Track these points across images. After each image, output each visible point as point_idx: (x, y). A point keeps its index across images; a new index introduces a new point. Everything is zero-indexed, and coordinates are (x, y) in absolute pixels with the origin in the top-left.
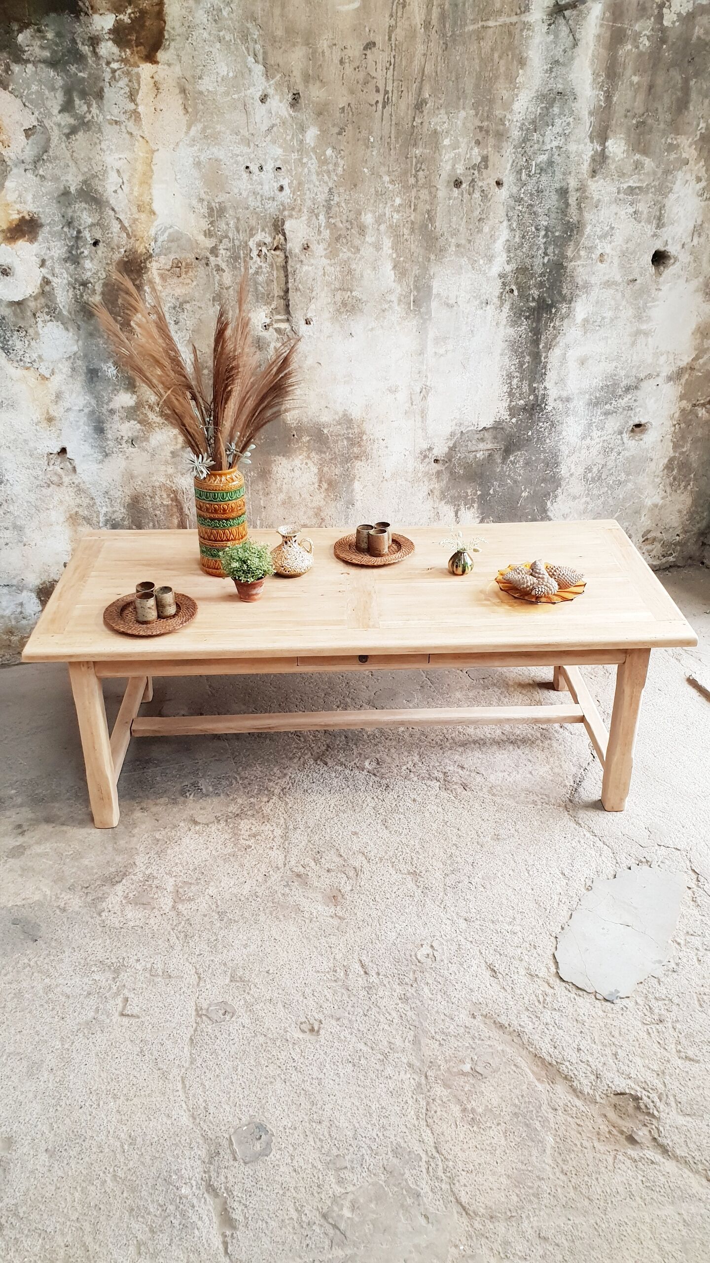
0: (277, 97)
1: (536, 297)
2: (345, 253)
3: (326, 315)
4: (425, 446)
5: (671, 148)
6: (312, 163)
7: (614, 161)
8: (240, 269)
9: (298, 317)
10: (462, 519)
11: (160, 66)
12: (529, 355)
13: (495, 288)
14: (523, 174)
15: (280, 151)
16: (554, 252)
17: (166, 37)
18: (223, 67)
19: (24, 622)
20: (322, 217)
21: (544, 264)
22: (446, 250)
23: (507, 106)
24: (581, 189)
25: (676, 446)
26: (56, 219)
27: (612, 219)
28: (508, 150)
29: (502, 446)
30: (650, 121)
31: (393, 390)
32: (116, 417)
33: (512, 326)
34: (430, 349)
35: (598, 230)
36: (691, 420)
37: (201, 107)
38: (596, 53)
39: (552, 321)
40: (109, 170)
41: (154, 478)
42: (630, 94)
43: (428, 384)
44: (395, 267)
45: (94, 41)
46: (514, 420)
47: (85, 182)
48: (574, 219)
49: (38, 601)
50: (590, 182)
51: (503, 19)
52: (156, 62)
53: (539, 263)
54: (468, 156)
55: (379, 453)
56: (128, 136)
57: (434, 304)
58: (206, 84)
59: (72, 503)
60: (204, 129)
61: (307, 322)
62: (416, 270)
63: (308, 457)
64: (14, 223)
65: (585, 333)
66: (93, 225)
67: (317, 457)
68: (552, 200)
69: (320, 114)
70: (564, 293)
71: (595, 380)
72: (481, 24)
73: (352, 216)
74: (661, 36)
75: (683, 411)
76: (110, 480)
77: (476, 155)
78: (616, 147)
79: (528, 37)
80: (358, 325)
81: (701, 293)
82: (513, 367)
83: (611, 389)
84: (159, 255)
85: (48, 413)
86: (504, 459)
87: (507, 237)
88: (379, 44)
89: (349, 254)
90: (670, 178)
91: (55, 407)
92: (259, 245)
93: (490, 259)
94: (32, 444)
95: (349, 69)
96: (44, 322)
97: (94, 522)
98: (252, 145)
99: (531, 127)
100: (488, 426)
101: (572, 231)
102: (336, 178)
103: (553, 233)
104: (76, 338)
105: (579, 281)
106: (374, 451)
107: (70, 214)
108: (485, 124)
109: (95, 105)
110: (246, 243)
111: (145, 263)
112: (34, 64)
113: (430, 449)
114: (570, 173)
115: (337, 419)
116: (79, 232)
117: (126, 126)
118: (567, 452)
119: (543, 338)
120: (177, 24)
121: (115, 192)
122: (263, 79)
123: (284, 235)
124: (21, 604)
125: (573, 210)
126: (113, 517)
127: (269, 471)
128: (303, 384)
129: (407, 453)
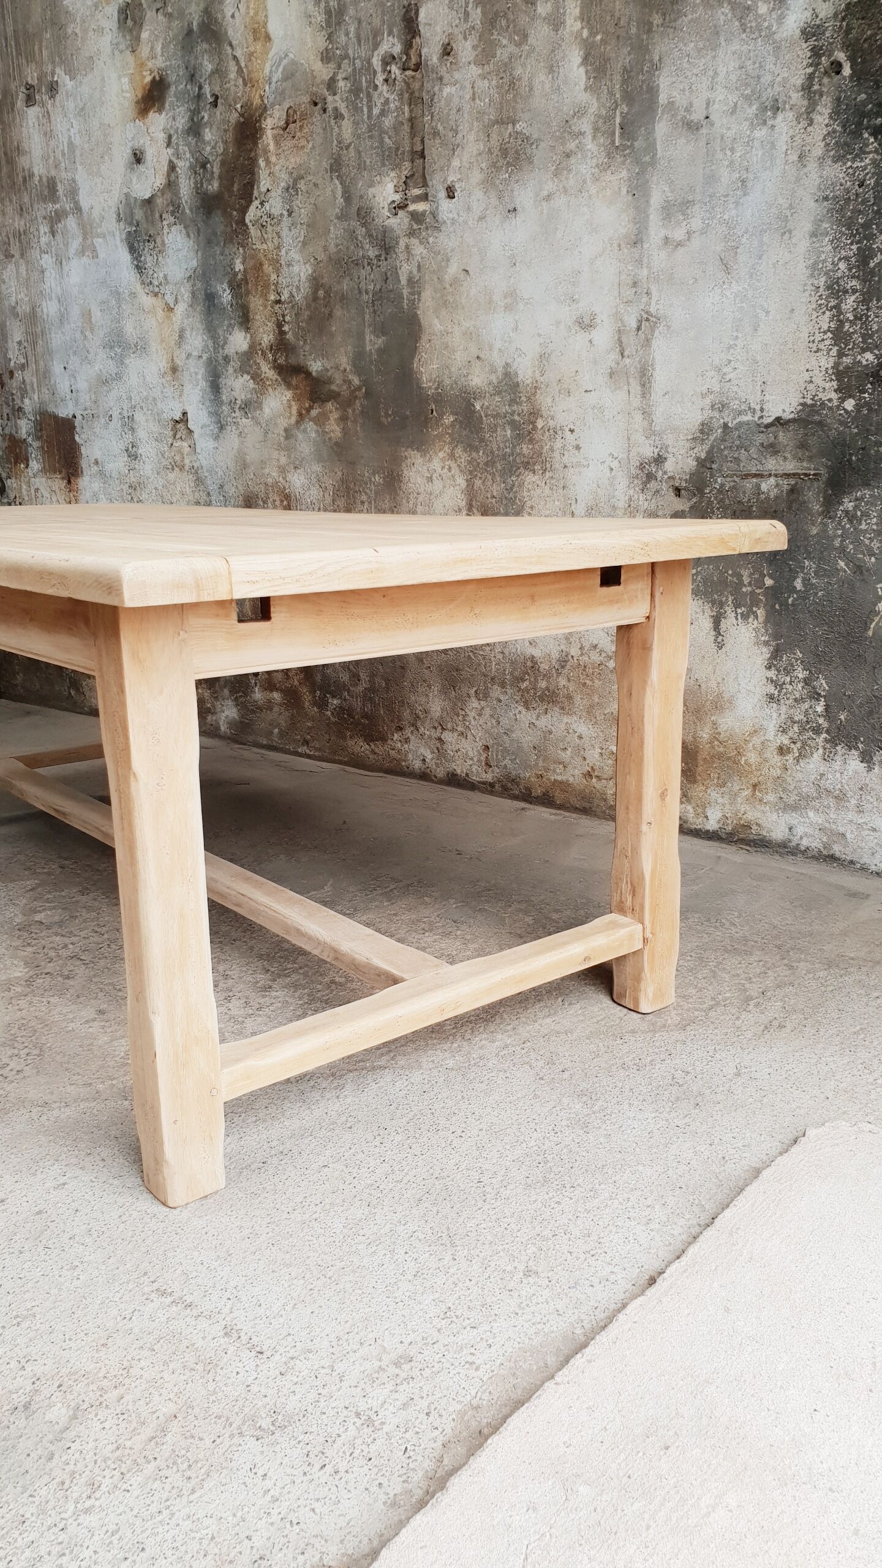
2: (505, 49)
3: (476, 176)
4: (649, 452)
8: (362, 111)
9: (438, 186)
10: (729, 641)
26: (181, 74)
29: (823, 471)
31: (586, 324)
32: (230, 369)
33: (836, 159)
34: (656, 231)
43: (652, 310)
44: (586, 60)
46: (850, 404)
47: (206, 11)
55: (565, 460)
57: (662, 128)
59: (192, 498)
61: (451, 195)
62: (623, 57)
63: (452, 456)
64: (147, 88)
66: (212, 73)
67: (465, 456)
80: (525, 190)
82: (843, 265)
84: (273, 105)
85: (173, 360)
86: (830, 503)
89: (512, 48)
91: (178, 352)
92: (385, 61)
94: (160, 405)
96: (169, 226)
100: (787, 416)
104: (196, 247)
106: (556, 455)
107: (192, 63)
110: (369, 61)
111: (260, 120)
113: (659, 460)
115: (495, 381)
116: (200, 87)
121: (233, 15)
123: (419, 35)
127: (398, 475)
128: (443, 312)
129: (615, 464)
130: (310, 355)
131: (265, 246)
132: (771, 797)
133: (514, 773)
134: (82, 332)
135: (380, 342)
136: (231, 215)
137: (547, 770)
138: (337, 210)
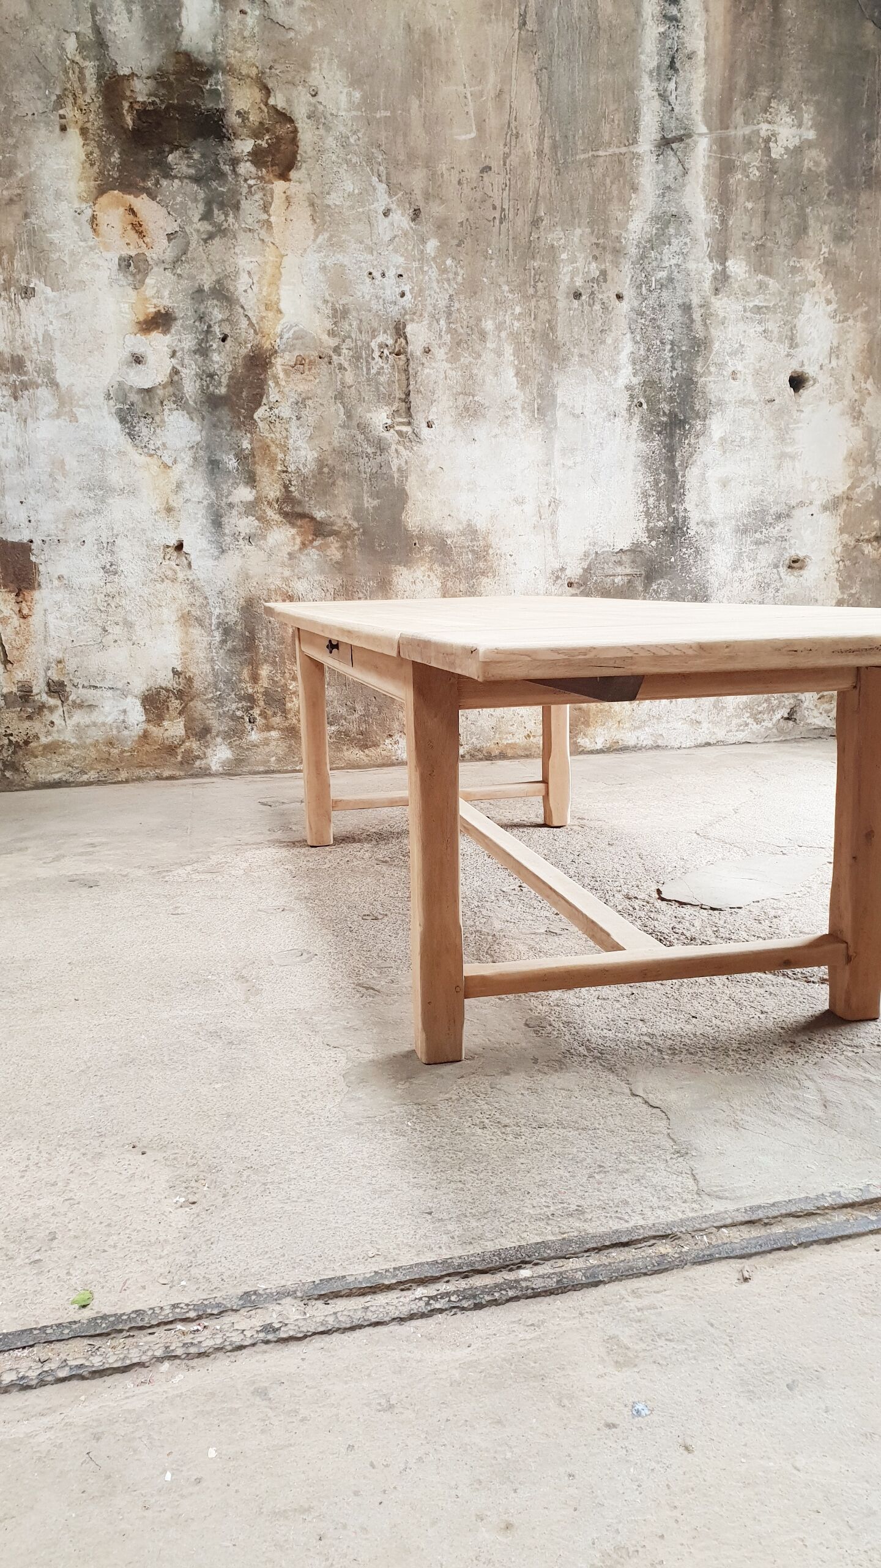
0: (399, 212)
1: (667, 412)
2: (466, 359)
3: (448, 419)
4: (557, 566)
5: (794, 270)
6: (433, 273)
7: (736, 280)
8: (362, 369)
9: (420, 419)
11: (292, 183)
12: (665, 472)
13: (622, 402)
14: (644, 289)
15: (401, 260)
16: (682, 367)
17: (299, 159)
18: (349, 185)
19: (126, 732)
20: (442, 322)
21: (672, 378)
22: (568, 360)
23: (623, 225)
24: (705, 305)
25: (843, 587)
26: (189, 314)
27: (741, 337)
28: (627, 267)
29: (643, 572)
30: (769, 244)
31: (520, 502)
32: (234, 512)
33: (642, 441)
34: (558, 460)
35: (728, 346)
36: (856, 558)
37: (328, 218)
38: (707, 181)
39: (686, 438)
40: (241, 271)
41: (270, 581)
42: (746, 219)
43: (557, 497)
44: (517, 374)
45: (235, 162)
46: (654, 543)
47: (218, 281)
48: (701, 335)
49: (141, 709)
50: (713, 300)
51: (610, 151)
52: (290, 180)
53: (667, 377)
54: (586, 270)
55: (507, 570)
56: (259, 242)
57: (559, 414)
58: (334, 199)
59: (185, 601)
60: (330, 238)
61: (429, 426)
62: (539, 379)
63: (431, 569)
64: (151, 315)
65: (725, 452)
66: (223, 320)
67: (440, 569)
68: (676, 316)
69: (439, 227)
70: (697, 408)
71: (741, 505)
72: (591, 153)
73: (472, 322)
74: (771, 167)
75: (845, 546)
76: (225, 579)
77: (594, 269)
78: (737, 267)
79: (637, 166)
80: (481, 431)
81: (847, 417)
82: (648, 484)
83: (759, 516)
84: (283, 351)
85: (167, 503)
86: (646, 587)
87: (632, 349)
88: (495, 168)
89: (471, 359)
90: (798, 299)
91: (175, 497)
92: (380, 346)
93: (616, 370)
94: (149, 534)
95: (466, 190)
96: (171, 410)
97: (207, 624)
98: (375, 253)
99: (648, 245)
100: (625, 548)
101: (699, 346)
102: (456, 286)
103: (679, 347)
104: (200, 428)
105: (712, 397)
106: (502, 568)
107: (202, 310)
108: (601, 241)
109: (231, 215)
110: (368, 344)
111: (270, 358)
112: (181, 179)
113: (563, 569)
114: (692, 290)
115: (461, 529)
116: (209, 326)
117: (259, 234)
118: (717, 584)
119: (678, 455)
120: (309, 149)
121: (245, 291)
122: (386, 196)
123: (406, 338)
124: (125, 711)
125: (698, 326)
126: (226, 620)
127: (389, 581)
128: (425, 489)
129: (537, 572)
130: (315, 506)
131: (272, 435)
132: (627, 725)
133: (479, 746)
134: (50, 476)
135: (376, 502)
136: (239, 412)
137: (501, 739)
138: (340, 422)
